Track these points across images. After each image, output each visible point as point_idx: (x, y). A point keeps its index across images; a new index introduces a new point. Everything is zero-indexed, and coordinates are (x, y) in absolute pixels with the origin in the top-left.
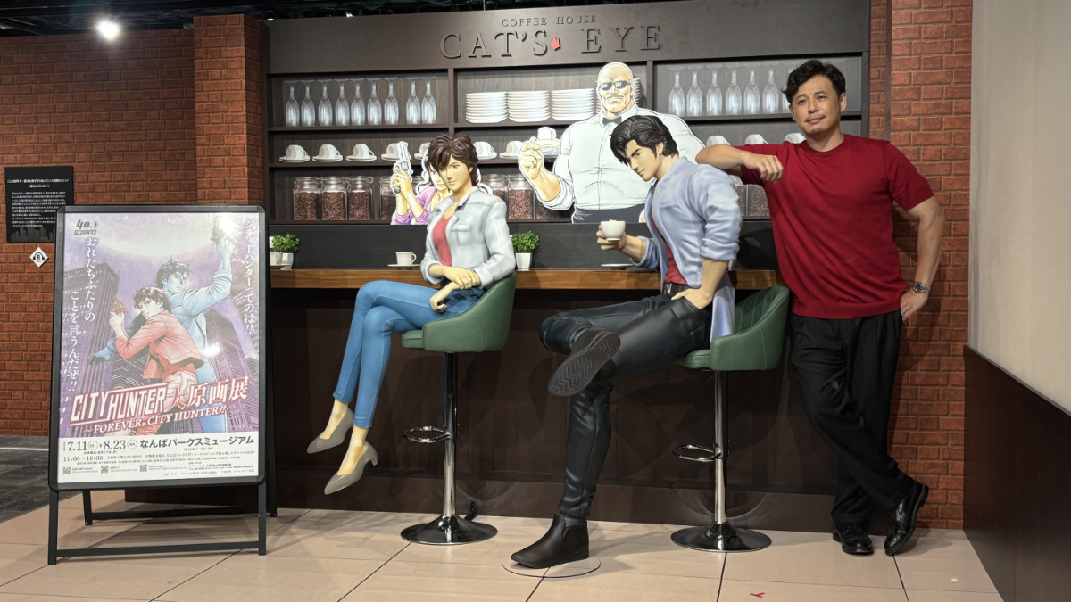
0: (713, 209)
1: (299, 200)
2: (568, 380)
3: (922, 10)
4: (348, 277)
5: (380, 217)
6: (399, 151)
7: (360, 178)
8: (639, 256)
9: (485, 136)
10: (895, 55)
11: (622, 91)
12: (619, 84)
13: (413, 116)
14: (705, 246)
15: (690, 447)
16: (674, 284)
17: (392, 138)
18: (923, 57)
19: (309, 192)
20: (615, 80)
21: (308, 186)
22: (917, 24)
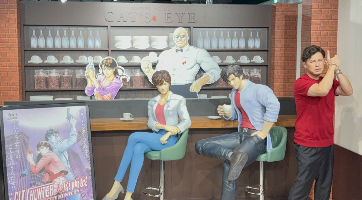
1: (38, 80)
5: (76, 87)
6: (89, 60)
7: (66, 70)
11: (183, 39)
12: (181, 36)
13: (91, 45)
14: (268, 117)
16: (248, 128)
17: (81, 53)
19: (42, 76)
20: (181, 35)
21: (41, 73)
22: (320, 30)
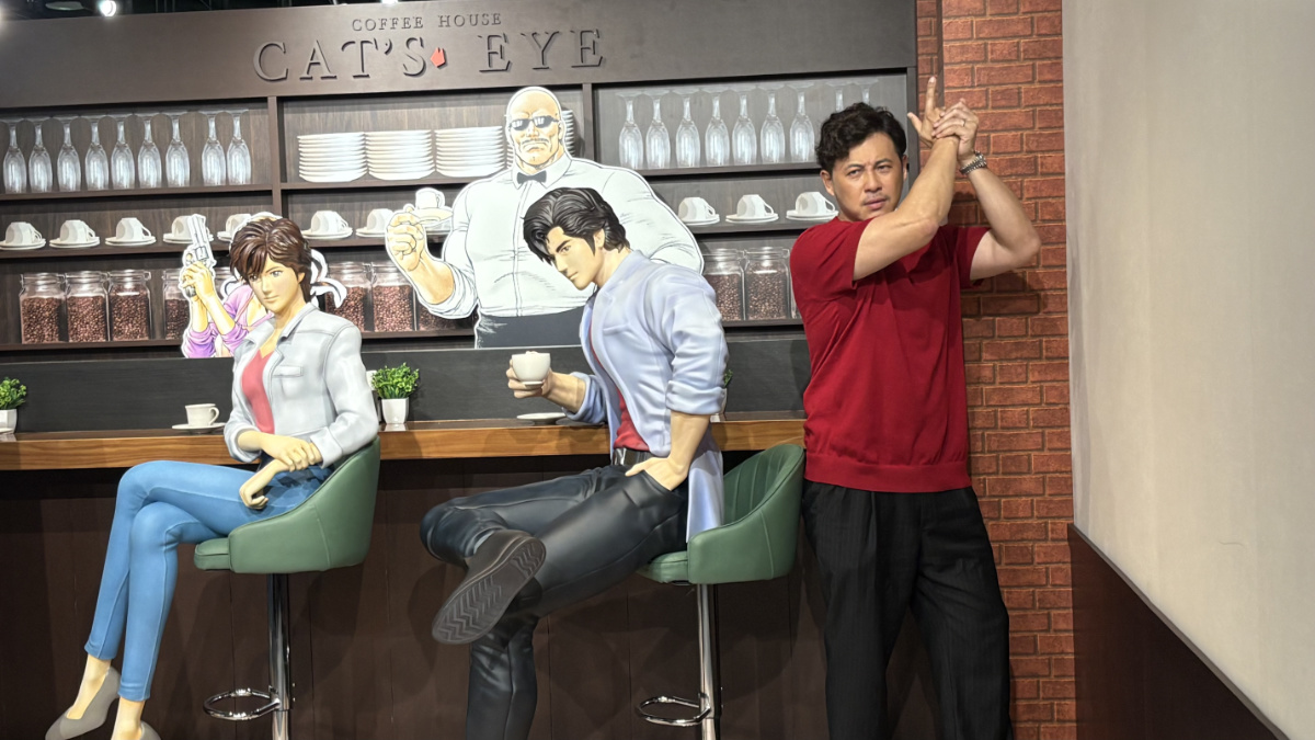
0: (682, 335)
1: (30, 311)
2: (463, 617)
3: (989, 18)
4: (107, 450)
5: (164, 334)
6: (191, 229)
7: (128, 272)
8: (574, 405)
9: (331, 202)
10: (949, 88)
11: (545, 132)
12: (541, 121)
13: (214, 172)
14: (674, 393)
15: (664, 699)
16: (628, 449)
17: (179, 207)
18: (991, 89)
19: (45, 297)
20: (535, 115)
21: (43, 288)
22: (981, 39)
